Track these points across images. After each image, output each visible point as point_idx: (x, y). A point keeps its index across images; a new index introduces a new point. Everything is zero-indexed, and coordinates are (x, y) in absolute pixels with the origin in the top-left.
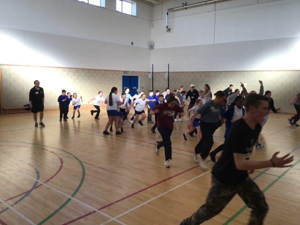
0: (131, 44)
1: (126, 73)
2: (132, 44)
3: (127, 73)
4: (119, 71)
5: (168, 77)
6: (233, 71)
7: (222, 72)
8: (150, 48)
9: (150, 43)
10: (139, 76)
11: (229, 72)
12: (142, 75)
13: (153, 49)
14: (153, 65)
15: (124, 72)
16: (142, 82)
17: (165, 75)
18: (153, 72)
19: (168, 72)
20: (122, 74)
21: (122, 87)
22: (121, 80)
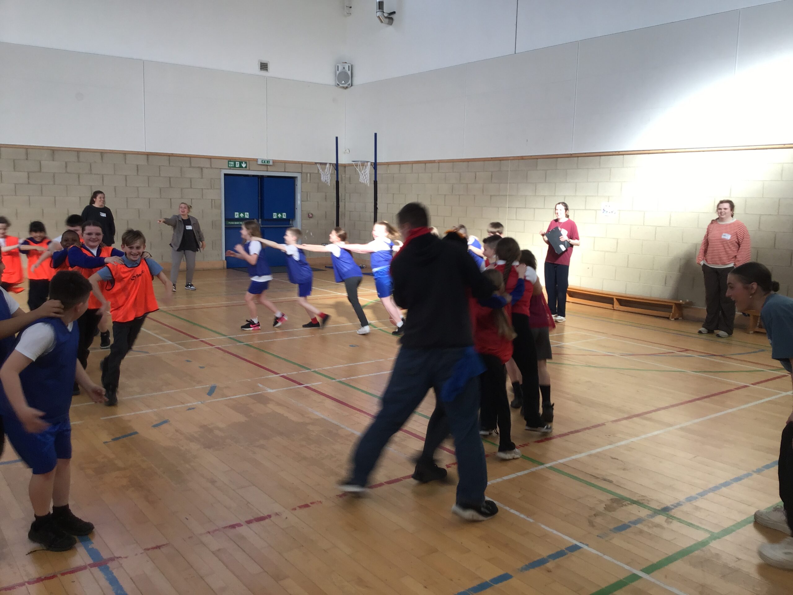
0: (258, 67)
1: (241, 167)
2: (264, 66)
3: (244, 165)
4: (210, 158)
5: (374, 180)
6: (571, 154)
7: (539, 160)
8: (339, 84)
9: (338, 66)
10: (297, 177)
11: (559, 159)
12: (309, 175)
13: (349, 85)
14: (337, 138)
15: (229, 161)
16: (307, 198)
17: (363, 172)
18: (339, 165)
19: (374, 161)
20: (220, 169)
21: (221, 213)
22: (217, 189)
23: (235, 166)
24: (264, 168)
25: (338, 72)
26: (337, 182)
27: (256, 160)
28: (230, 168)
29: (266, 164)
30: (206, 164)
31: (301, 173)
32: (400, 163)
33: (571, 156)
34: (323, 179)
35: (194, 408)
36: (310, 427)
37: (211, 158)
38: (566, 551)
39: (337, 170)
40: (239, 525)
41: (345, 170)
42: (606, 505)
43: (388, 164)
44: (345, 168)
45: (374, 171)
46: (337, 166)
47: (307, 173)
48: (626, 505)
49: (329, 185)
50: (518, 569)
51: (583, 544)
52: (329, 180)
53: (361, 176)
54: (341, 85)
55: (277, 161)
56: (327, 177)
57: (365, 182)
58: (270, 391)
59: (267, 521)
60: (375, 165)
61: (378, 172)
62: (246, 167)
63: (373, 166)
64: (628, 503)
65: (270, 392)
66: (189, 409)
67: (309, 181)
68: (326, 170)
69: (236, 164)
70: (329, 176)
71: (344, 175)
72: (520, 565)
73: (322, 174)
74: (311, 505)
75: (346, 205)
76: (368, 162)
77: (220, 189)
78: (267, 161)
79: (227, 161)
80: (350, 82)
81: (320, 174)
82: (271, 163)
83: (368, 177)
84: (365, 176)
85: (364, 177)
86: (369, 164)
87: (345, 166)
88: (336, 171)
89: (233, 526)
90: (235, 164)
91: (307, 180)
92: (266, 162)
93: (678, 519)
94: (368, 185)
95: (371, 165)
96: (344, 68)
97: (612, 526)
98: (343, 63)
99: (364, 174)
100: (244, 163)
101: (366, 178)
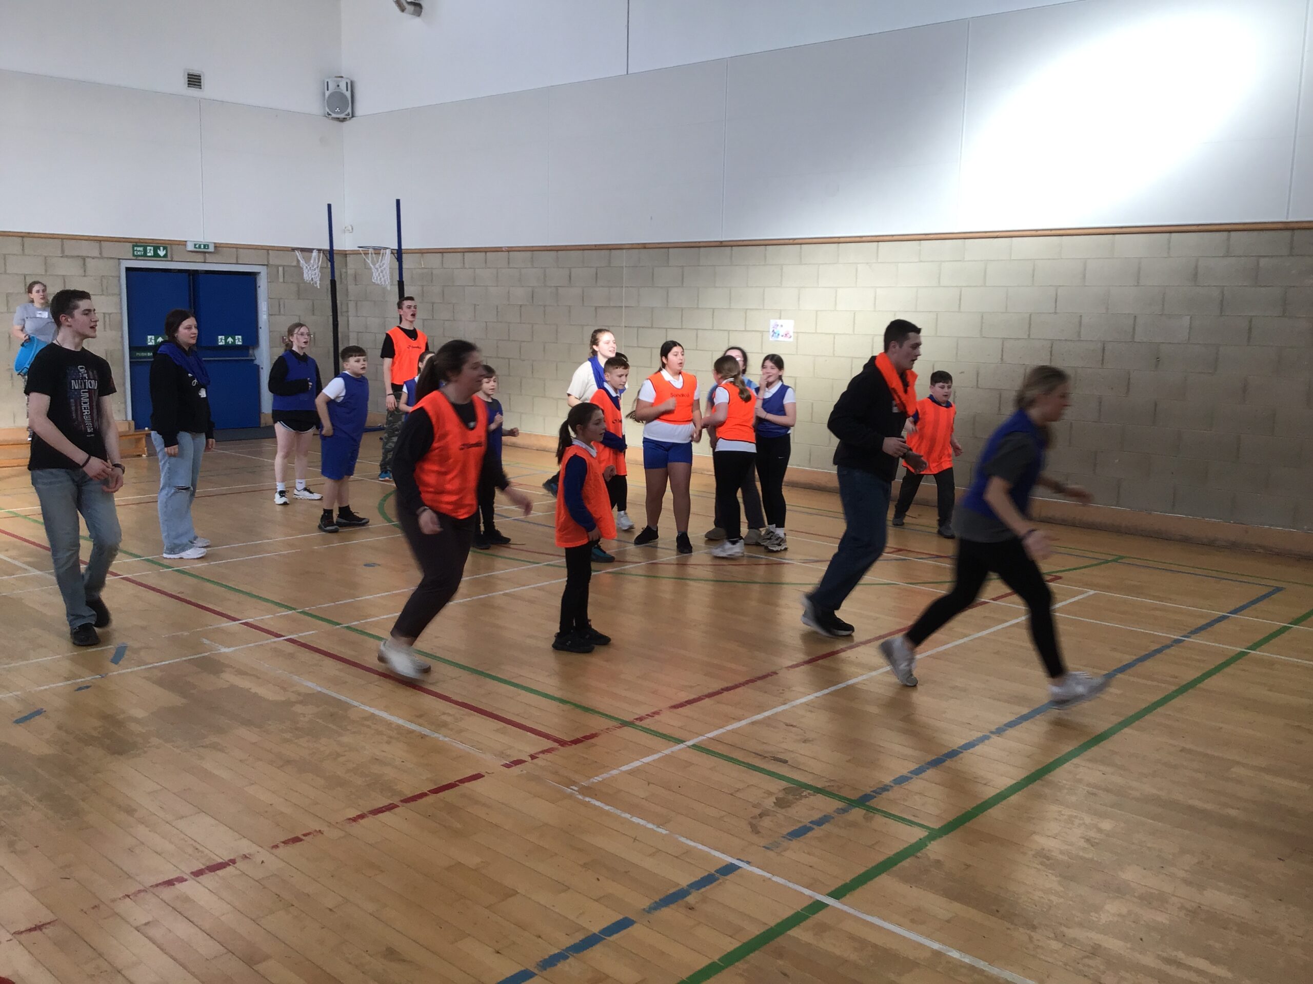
0: (185, 80)
1: (156, 255)
2: (194, 81)
3: (162, 253)
5: (398, 279)
6: (721, 242)
7: (671, 250)
8: (330, 113)
9: (328, 82)
10: (260, 273)
11: (702, 249)
12: (281, 269)
13: (348, 115)
14: (329, 206)
15: (134, 246)
16: (280, 310)
17: (377, 266)
18: (335, 252)
19: (396, 247)
20: (119, 259)
21: (122, 337)
22: (113, 295)
23: (145, 255)
24: (200, 258)
25: (327, 93)
26: (333, 283)
27: (184, 243)
28: (136, 257)
29: (202, 250)
30: (92, 250)
31: (267, 265)
32: (442, 252)
33: (721, 245)
34: (307, 276)
35: (87, 687)
36: (299, 709)
37: (100, 241)
38: (717, 875)
39: (331, 260)
40: (181, 880)
41: (346, 260)
42: (777, 799)
43: (422, 252)
44: (346, 257)
45: (397, 264)
46: (330, 254)
47: (278, 266)
48: (806, 797)
49: (319, 287)
50: (644, 909)
51: (742, 861)
52: (318, 279)
53: (374, 274)
54: (334, 115)
55: (222, 246)
56: (313, 273)
57: (383, 283)
58: (224, 650)
59: (230, 869)
60: (399, 254)
61: (404, 266)
62: (165, 256)
63: (396, 255)
64: (809, 794)
65: (225, 652)
66: (80, 689)
67: (281, 280)
68: (312, 262)
69: (148, 251)
70: (317, 271)
71: (344, 270)
72: (646, 903)
73: (305, 267)
74: (304, 838)
75: (350, 322)
76: (387, 248)
77: (120, 294)
78: (205, 246)
79: (130, 245)
80: (349, 110)
81: (302, 268)
82: (211, 249)
83: (388, 272)
84: (382, 272)
85: (381, 274)
86: (388, 252)
87: (345, 254)
88: (329, 264)
89: (170, 883)
90: (145, 251)
91: (278, 277)
92: (202, 247)
93: (883, 812)
94: (389, 288)
95: (392, 253)
96: (338, 86)
97: (785, 831)
98: (336, 77)
99: (379, 270)
100: (162, 248)
101: (383, 277)
